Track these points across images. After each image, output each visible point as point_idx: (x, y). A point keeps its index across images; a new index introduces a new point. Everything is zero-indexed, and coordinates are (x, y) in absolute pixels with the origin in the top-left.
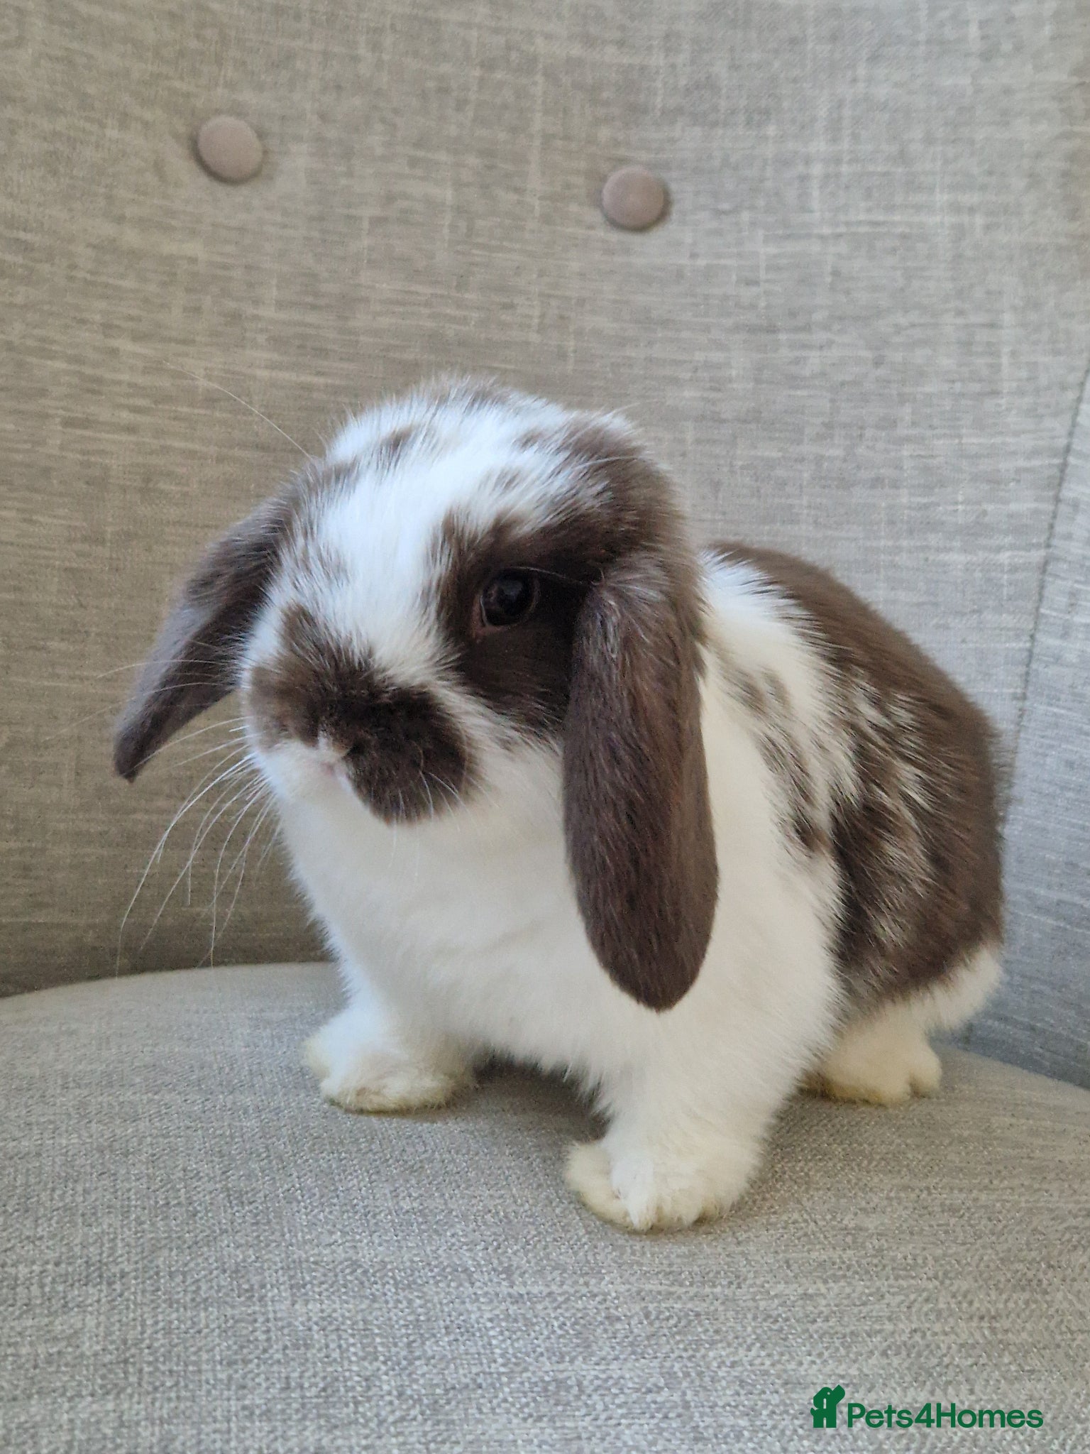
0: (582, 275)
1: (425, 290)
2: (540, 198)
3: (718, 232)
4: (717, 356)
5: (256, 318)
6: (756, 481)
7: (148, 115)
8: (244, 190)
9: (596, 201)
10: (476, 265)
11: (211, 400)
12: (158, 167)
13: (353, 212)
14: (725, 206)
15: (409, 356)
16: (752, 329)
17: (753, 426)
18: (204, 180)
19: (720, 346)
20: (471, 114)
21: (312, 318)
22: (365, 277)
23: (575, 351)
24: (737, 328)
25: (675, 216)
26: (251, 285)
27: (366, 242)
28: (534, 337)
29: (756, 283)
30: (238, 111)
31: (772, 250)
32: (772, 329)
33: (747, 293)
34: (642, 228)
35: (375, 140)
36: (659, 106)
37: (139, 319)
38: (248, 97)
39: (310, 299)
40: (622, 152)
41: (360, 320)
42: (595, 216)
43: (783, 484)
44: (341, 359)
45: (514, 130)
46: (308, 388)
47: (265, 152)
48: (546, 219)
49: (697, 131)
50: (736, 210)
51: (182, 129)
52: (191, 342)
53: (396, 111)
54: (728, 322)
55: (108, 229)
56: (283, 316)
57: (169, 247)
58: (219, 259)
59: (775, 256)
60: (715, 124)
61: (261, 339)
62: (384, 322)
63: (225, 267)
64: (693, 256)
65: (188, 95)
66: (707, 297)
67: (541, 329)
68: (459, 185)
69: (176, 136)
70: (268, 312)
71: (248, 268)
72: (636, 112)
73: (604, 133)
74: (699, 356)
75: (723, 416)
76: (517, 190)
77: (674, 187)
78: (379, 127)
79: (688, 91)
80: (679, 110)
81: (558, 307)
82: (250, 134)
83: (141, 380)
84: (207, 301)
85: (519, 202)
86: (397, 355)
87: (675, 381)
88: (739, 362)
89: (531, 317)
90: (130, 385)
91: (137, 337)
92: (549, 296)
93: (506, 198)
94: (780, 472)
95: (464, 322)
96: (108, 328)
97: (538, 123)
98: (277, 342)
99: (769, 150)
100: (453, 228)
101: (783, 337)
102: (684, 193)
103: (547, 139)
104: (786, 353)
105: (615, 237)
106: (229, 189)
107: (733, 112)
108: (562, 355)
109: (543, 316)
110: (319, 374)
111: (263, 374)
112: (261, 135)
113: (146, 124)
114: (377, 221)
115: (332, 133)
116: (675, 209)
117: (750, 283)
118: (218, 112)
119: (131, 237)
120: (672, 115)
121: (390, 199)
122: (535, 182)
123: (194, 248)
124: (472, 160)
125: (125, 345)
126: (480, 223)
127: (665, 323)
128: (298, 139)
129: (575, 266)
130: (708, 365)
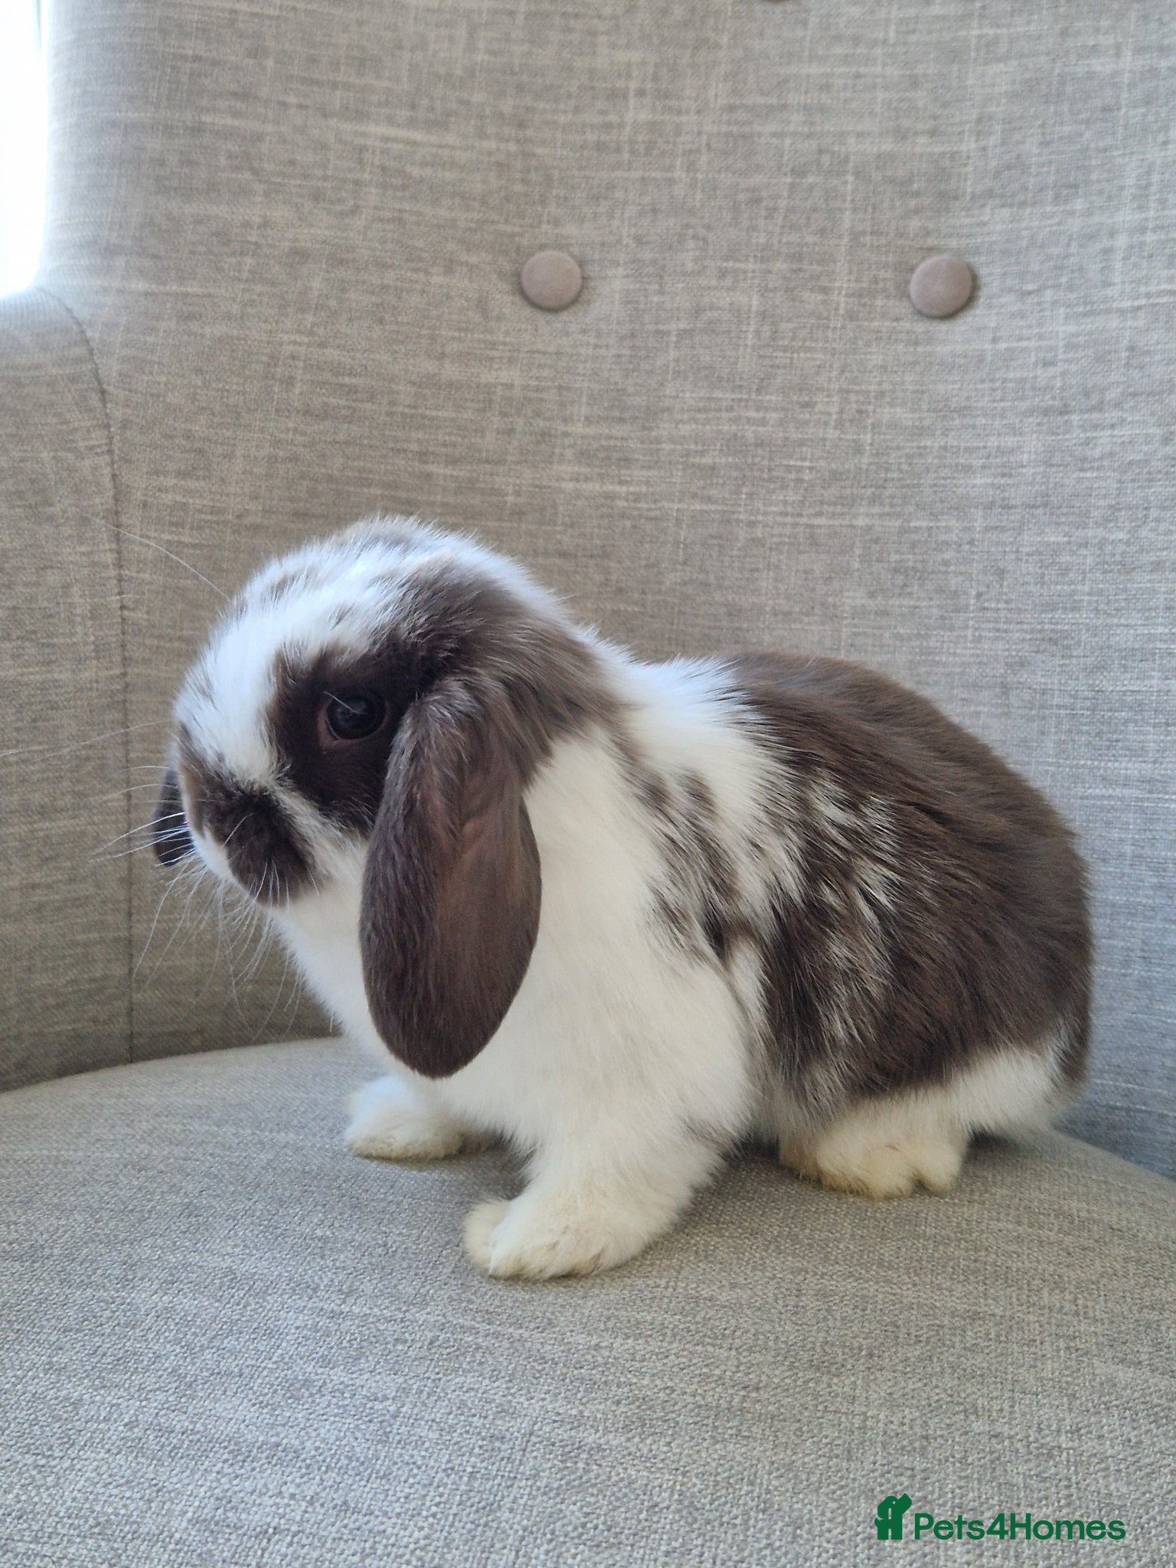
0: (884, 368)
1: (726, 396)
2: (846, 295)
3: (1022, 315)
4: (1010, 441)
5: (566, 434)
6: (1041, 567)
7: (474, 260)
8: (564, 316)
9: (904, 294)
10: (778, 367)
11: (519, 514)
12: (482, 305)
13: (661, 327)
14: (1030, 287)
15: (707, 460)
16: (1046, 412)
17: (1040, 511)
18: (527, 311)
19: (1015, 431)
20: (780, 221)
21: (619, 431)
22: (670, 389)
23: (871, 444)
24: (1031, 412)
25: (982, 300)
26: (562, 405)
27: (673, 354)
28: (832, 434)
29: (1052, 363)
30: (561, 245)
31: (1072, 328)
32: (1065, 411)
33: (1043, 375)
34: (950, 315)
35: (687, 257)
36: (969, 190)
37: (454, 445)
38: (570, 230)
39: (617, 413)
40: (931, 242)
41: (664, 428)
42: (903, 308)
43: (1065, 571)
44: (642, 467)
45: (822, 232)
46: (611, 497)
47: (585, 279)
48: (851, 316)
49: (1005, 212)
50: (1038, 291)
51: (508, 267)
52: (501, 462)
53: (709, 227)
54: (1023, 405)
55: (430, 366)
56: (591, 431)
57: (487, 377)
58: (533, 383)
59: (1073, 335)
60: (1023, 204)
61: (569, 453)
62: (685, 429)
63: (538, 390)
64: (995, 340)
65: (512, 236)
66: (1005, 380)
67: (840, 425)
68: (764, 291)
69: (501, 275)
70: (579, 429)
71: (560, 388)
72: (946, 199)
73: (914, 224)
74: (993, 442)
75: (1013, 502)
76: (825, 290)
77: (982, 272)
78: (691, 244)
79: (997, 175)
80: (990, 194)
81: (857, 402)
82: (571, 265)
83: (451, 500)
84: (520, 422)
85: (824, 302)
86: (697, 460)
87: (968, 469)
88: (1032, 445)
89: (829, 414)
90: (443, 505)
91: (453, 461)
92: (848, 392)
93: (811, 299)
94: (1065, 559)
95: (763, 422)
96: (423, 456)
97: (847, 220)
98: (584, 456)
99: (1075, 225)
100: (758, 332)
101: (1075, 418)
102: (991, 277)
103: (856, 236)
104: (1077, 435)
105: (921, 327)
106: (550, 317)
107: (1041, 190)
108: (858, 450)
109: (841, 412)
110: (621, 483)
111: (570, 486)
112: (581, 264)
113: (471, 267)
114: (682, 334)
115: (647, 255)
116: (983, 295)
117: (1046, 364)
118: (543, 247)
119: (451, 371)
120: (981, 198)
121: (698, 311)
122: (843, 282)
123: (513, 375)
124: (780, 265)
125: (438, 469)
126: (784, 326)
127: (962, 411)
128: (616, 263)
129: (876, 359)
130: (1000, 451)
